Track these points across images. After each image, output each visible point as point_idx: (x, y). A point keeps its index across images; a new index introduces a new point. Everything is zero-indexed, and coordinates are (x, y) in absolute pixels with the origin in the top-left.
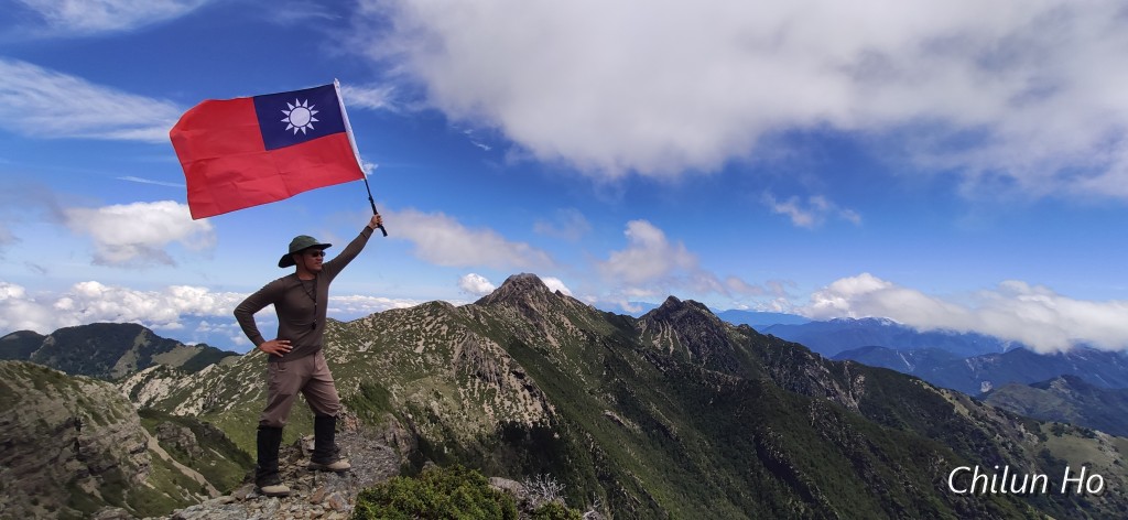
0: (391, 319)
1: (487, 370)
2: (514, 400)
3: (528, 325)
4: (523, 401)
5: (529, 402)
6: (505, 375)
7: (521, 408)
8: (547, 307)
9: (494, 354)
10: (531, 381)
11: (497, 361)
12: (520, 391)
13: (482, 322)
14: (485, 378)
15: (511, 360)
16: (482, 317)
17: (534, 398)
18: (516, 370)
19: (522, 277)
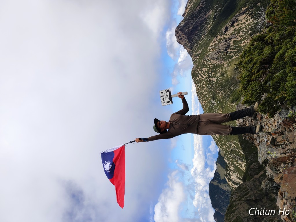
8: (191, 20)
9: (216, 44)
10: (229, 23)
11: (219, 42)
12: (235, 28)
13: (200, 52)
14: (228, 47)
15: (219, 35)
16: (198, 52)
17: (238, 20)
18: (224, 32)
19: (177, 35)
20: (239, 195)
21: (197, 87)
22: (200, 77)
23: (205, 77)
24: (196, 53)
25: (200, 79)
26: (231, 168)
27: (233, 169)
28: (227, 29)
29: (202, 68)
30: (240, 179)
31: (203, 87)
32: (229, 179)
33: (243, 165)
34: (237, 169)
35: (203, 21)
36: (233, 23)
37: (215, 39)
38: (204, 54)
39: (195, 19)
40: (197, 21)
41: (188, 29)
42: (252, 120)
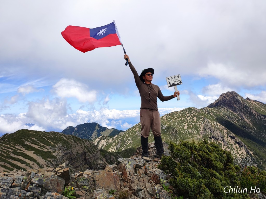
0: (173, 116)
1: (217, 135)
2: (231, 148)
3: (234, 115)
4: (236, 149)
5: (239, 150)
6: (226, 137)
7: (235, 152)
8: (243, 106)
9: (219, 128)
10: (239, 140)
11: (221, 131)
12: (234, 145)
13: (211, 115)
14: (216, 139)
15: (228, 131)
16: (211, 112)
17: (241, 148)
18: (231, 135)
19: (228, 94)
20: (89, 146)
21: (179, 113)
22: (188, 115)
23: (188, 119)
24: (211, 111)
25: (186, 114)
26: (110, 141)
27: (109, 142)
28: (233, 138)
29: (197, 116)
30: (101, 147)
31: (178, 118)
32: (101, 139)
33: (113, 150)
34: (110, 145)
35: (242, 116)
36: (238, 143)
37: (224, 127)
38: (209, 118)
39: (244, 110)
40: (242, 111)
41: (234, 103)
42: (154, 154)
